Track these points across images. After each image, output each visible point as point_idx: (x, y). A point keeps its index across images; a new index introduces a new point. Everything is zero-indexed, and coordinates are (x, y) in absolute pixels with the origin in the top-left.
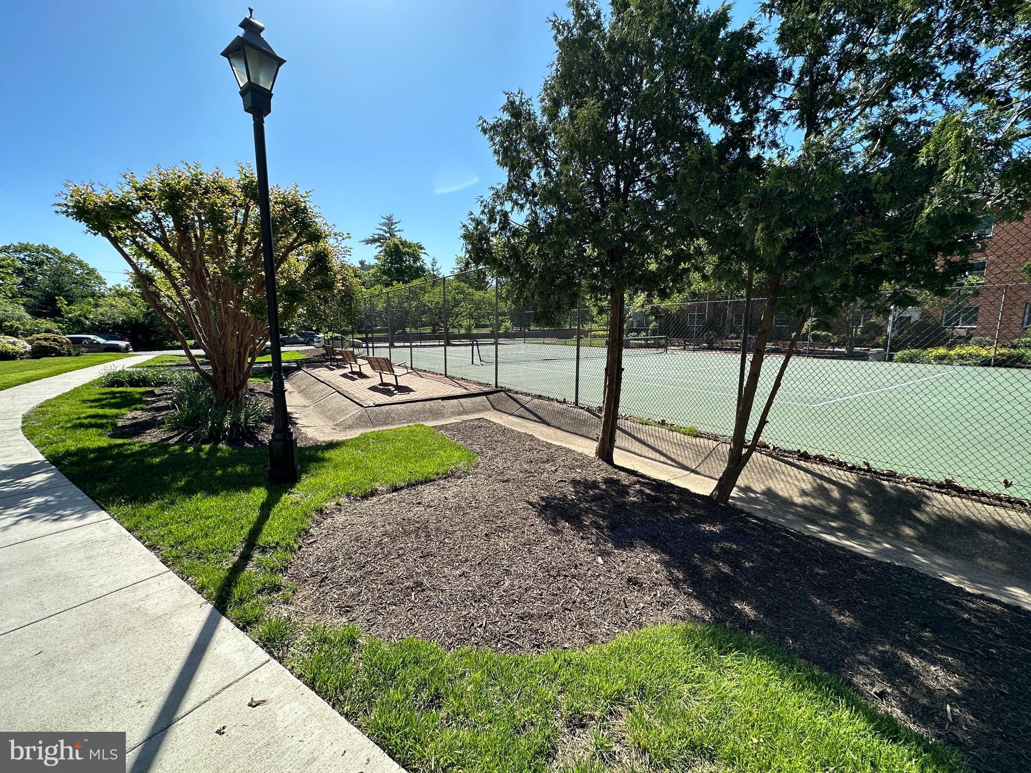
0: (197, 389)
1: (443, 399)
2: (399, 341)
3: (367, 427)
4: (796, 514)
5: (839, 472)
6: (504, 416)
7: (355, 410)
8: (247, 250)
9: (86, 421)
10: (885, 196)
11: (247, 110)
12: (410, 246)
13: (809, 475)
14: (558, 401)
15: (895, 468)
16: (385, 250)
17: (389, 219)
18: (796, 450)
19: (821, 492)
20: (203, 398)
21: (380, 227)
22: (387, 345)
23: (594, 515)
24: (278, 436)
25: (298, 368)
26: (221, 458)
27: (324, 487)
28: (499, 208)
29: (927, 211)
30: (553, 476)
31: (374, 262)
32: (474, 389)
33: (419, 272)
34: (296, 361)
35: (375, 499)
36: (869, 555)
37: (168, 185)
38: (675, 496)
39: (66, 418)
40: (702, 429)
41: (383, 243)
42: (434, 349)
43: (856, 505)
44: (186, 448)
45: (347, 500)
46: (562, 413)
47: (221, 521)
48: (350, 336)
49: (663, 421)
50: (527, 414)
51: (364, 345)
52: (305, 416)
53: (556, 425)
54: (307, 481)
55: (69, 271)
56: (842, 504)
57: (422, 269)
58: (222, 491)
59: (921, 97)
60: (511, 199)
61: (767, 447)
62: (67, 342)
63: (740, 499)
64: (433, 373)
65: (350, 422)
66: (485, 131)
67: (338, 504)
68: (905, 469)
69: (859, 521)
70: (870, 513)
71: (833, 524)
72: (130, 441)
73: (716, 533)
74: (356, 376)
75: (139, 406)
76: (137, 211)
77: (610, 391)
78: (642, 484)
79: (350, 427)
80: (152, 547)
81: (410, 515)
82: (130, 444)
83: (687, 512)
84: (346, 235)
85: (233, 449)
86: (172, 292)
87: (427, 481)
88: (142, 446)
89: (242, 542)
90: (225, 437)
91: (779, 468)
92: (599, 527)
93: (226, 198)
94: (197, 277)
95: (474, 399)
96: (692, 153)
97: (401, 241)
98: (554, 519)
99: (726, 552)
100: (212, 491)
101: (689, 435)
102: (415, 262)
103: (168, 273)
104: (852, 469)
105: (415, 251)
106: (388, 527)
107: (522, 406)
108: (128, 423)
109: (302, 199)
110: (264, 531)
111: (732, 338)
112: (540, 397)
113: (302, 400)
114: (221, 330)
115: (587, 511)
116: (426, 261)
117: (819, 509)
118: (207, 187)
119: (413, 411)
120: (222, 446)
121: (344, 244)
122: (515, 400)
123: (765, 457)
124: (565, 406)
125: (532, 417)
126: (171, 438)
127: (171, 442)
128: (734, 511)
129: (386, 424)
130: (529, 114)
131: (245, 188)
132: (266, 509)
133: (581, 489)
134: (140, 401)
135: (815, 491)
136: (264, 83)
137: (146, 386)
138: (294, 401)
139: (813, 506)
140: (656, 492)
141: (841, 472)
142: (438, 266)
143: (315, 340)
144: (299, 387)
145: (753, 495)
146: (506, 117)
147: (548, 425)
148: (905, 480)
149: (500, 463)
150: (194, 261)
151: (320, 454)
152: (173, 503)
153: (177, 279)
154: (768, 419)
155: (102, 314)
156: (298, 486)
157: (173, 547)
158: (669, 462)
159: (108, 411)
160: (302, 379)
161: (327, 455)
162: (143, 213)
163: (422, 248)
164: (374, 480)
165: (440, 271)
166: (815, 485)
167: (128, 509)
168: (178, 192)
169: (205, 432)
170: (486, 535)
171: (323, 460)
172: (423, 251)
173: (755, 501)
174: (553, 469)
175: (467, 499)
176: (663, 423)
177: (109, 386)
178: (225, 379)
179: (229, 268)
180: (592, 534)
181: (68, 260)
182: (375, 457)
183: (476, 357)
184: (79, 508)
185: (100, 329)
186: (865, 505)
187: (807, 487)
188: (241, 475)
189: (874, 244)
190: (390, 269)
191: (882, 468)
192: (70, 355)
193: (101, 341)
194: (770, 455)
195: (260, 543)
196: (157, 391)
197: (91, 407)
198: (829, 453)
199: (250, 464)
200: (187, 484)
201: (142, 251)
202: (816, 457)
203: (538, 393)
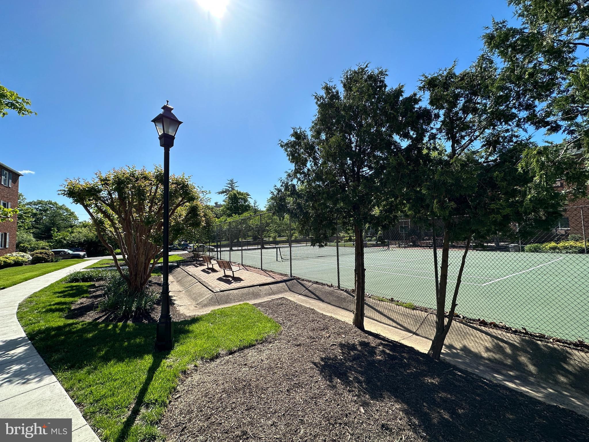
0: (119, 284)
1: (260, 285)
2: (235, 246)
3: (215, 305)
4: (485, 365)
5: (508, 334)
6: (296, 295)
7: (209, 295)
8: (155, 208)
9: (53, 307)
10: (503, 183)
11: (161, 146)
12: (242, 194)
13: (489, 337)
14: (328, 286)
15: (543, 332)
16: (229, 197)
17: (232, 181)
18: (477, 319)
19: (498, 349)
20: (122, 290)
21: (227, 185)
22: (228, 249)
23: (355, 371)
24: (163, 320)
25: (178, 266)
26: (129, 332)
27: (187, 353)
28: (290, 183)
29: (529, 197)
30: (328, 341)
31: (223, 203)
32: (279, 278)
33: (247, 208)
34: (177, 262)
35: (218, 361)
36: (540, 399)
37: (118, 177)
38: (405, 355)
39: (43, 305)
40: (417, 304)
41: (228, 193)
42: (255, 251)
43: (523, 359)
44: (108, 326)
45: (201, 362)
46: (331, 294)
47: (124, 382)
48: (208, 244)
49: (392, 299)
50: (310, 294)
51: (216, 250)
52: (179, 298)
53: (327, 301)
54: (178, 348)
55: (60, 214)
56: (514, 357)
57: (249, 206)
58: (126, 358)
59: (510, 125)
60: (297, 178)
61: (458, 316)
62: (52, 254)
63: (446, 354)
64: (254, 268)
65: (205, 302)
66: (282, 146)
67: (196, 366)
68: (550, 333)
69: (528, 371)
70: (534, 365)
71: (511, 373)
72: (77, 320)
73: (435, 384)
74: (210, 271)
75: (85, 295)
76: (100, 191)
77: (359, 283)
78: (384, 346)
79: (205, 306)
80: (78, 404)
81: (240, 374)
82: (76, 324)
83: (415, 367)
84: (208, 192)
85: (136, 325)
86: (113, 230)
87: (251, 346)
88: (83, 325)
89: (135, 399)
90: (132, 316)
91: (468, 332)
92: (359, 382)
93: (147, 183)
94: (127, 223)
95: (278, 285)
96: (392, 160)
97: (237, 192)
98: (330, 376)
99: (445, 400)
100: (121, 359)
101: (409, 308)
102: (245, 202)
103: (112, 221)
104: (515, 332)
105: (245, 197)
106: (226, 385)
107: (307, 289)
108: (78, 306)
109: (186, 181)
110: (149, 391)
111: (426, 240)
112: (317, 283)
113: (179, 287)
114: (137, 250)
115: (351, 368)
116: (251, 202)
117: (499, 361)
118: (138, 177)
119: (243, 294)
120: (130, 323)
121: (207, 196)
122: (302, 285)
123: (458, 324)
124: (332, 289)
125: (313, 296)
126: (100, 317)
127: (100, 320)
128: (445, 365)
129: (226, 302)
130: (305, 136)
131: (157, 177)
132: (152, 371)
133: (346, 351)
134: (86, 292)
135: (494, 348)
136: (171, 133)
137: (91, 281)
138: (174, 287)
139: (495, 359)
140: (393, 352)
141: (509, 335)
142: (257, 204)
143: (188, 248)
144: (177, 278)
145: (455, 351)
146: (293, 139)
147: (323, 301)
148: (551, 340)
149: (294, 331)
150: (126, 215)
151: (187, 327)
152: (95, 368)
153: (116, 224)
154: (457, 302)
155: (73, 237)
156: (172, 352)
157: (91, 404)
158: (399, 327)
159: (68, 300)
160: (179, 273)
161: (191, 328)
162: (103, 192)
163: (249, 195)
164: (218, 346)
165: (259, 207)
166: (494, 344)
167: (68, 374)
168: (122, 181)
169: (121, 313)
170: (288, 390)
171: (188, 332)
172: (249, 197)
173: (457, 355)
174: (328, 335)
175: (275, 361)
176: (392, 300)
177: (70, 282)
178: (136, 279)
179: (145, 218)
180: (355, 388)
181: (61, 208)
182: (219, 329)
183: (279, 256)
184: (39, 373)
185: (71, 246)
186: (529, 359)
187: (489, 345)
188: (139, 345)
189: (502, 209)
190: (231, 207)
191: (535, 332)
192: (52, 261)
193: (71, 252)
194: (461, 322)
195: (146, 400)
196: (97, 284)
197: (58, 297)
198: (499, 321)
199: (145, 337)
200: (106, 353)
201: (100, 210)
202: (491, 324)
203: (316, 280)
